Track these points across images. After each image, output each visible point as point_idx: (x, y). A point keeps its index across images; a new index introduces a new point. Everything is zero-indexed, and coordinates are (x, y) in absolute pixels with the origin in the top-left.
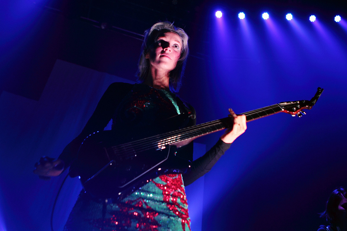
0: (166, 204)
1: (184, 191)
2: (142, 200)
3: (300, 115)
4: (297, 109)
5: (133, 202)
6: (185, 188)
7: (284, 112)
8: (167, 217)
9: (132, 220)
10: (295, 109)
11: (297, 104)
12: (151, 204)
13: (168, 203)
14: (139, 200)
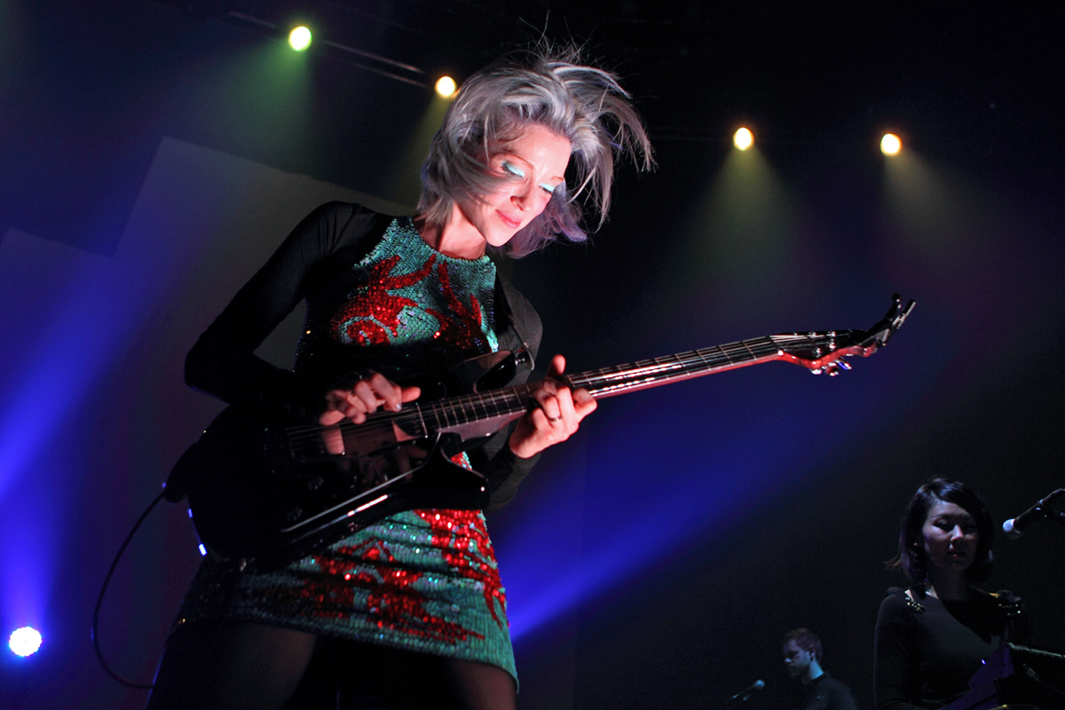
0: (440, 551)
1: (484, 528)
2: (377, 544)
3: (833, 369)
4: (826, 351)
5: (353, 549)
6: (486, 522)
7: (784, 359)
8: (446, 580)
9: (355, 589)
10: (818, 351)
11: (828, 339)
12: (401, 553)
13: (446, 550)
14: (370, 544)
